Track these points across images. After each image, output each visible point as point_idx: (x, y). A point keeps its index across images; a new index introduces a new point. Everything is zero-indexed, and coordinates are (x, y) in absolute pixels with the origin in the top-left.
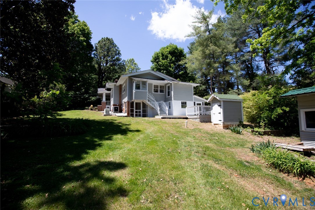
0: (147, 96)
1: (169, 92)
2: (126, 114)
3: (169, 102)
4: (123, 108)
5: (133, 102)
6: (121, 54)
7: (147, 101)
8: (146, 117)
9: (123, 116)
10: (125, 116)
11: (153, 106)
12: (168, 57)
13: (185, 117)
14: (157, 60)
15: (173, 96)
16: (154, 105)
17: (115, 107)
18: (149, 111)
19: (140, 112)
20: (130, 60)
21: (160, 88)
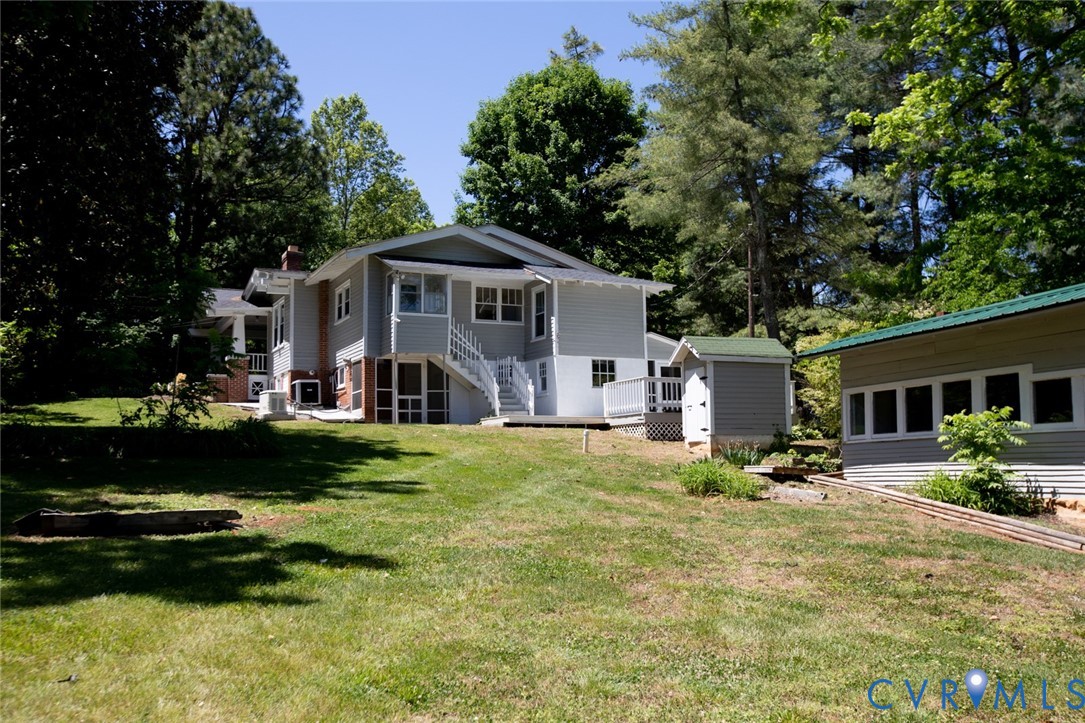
0: (450, 336)
1: (540, 320)
2: (359, 414)
3: (542, 360)
4: (340, 386)
5: (388, 363)
6: (299, 98)
7: (449, 359)
8: (443, 423)
9: (348, 422)
10: (356, 422)
11: (472, 379)
12: (547, 132)
13: (600, 421)
14: (495, 149)
15: (557, 336)
16: (478, 374)
17: (302, 384)
18: (455, 398)
19: (417, 404)
20: (337, 108)
21: (504, 299)
